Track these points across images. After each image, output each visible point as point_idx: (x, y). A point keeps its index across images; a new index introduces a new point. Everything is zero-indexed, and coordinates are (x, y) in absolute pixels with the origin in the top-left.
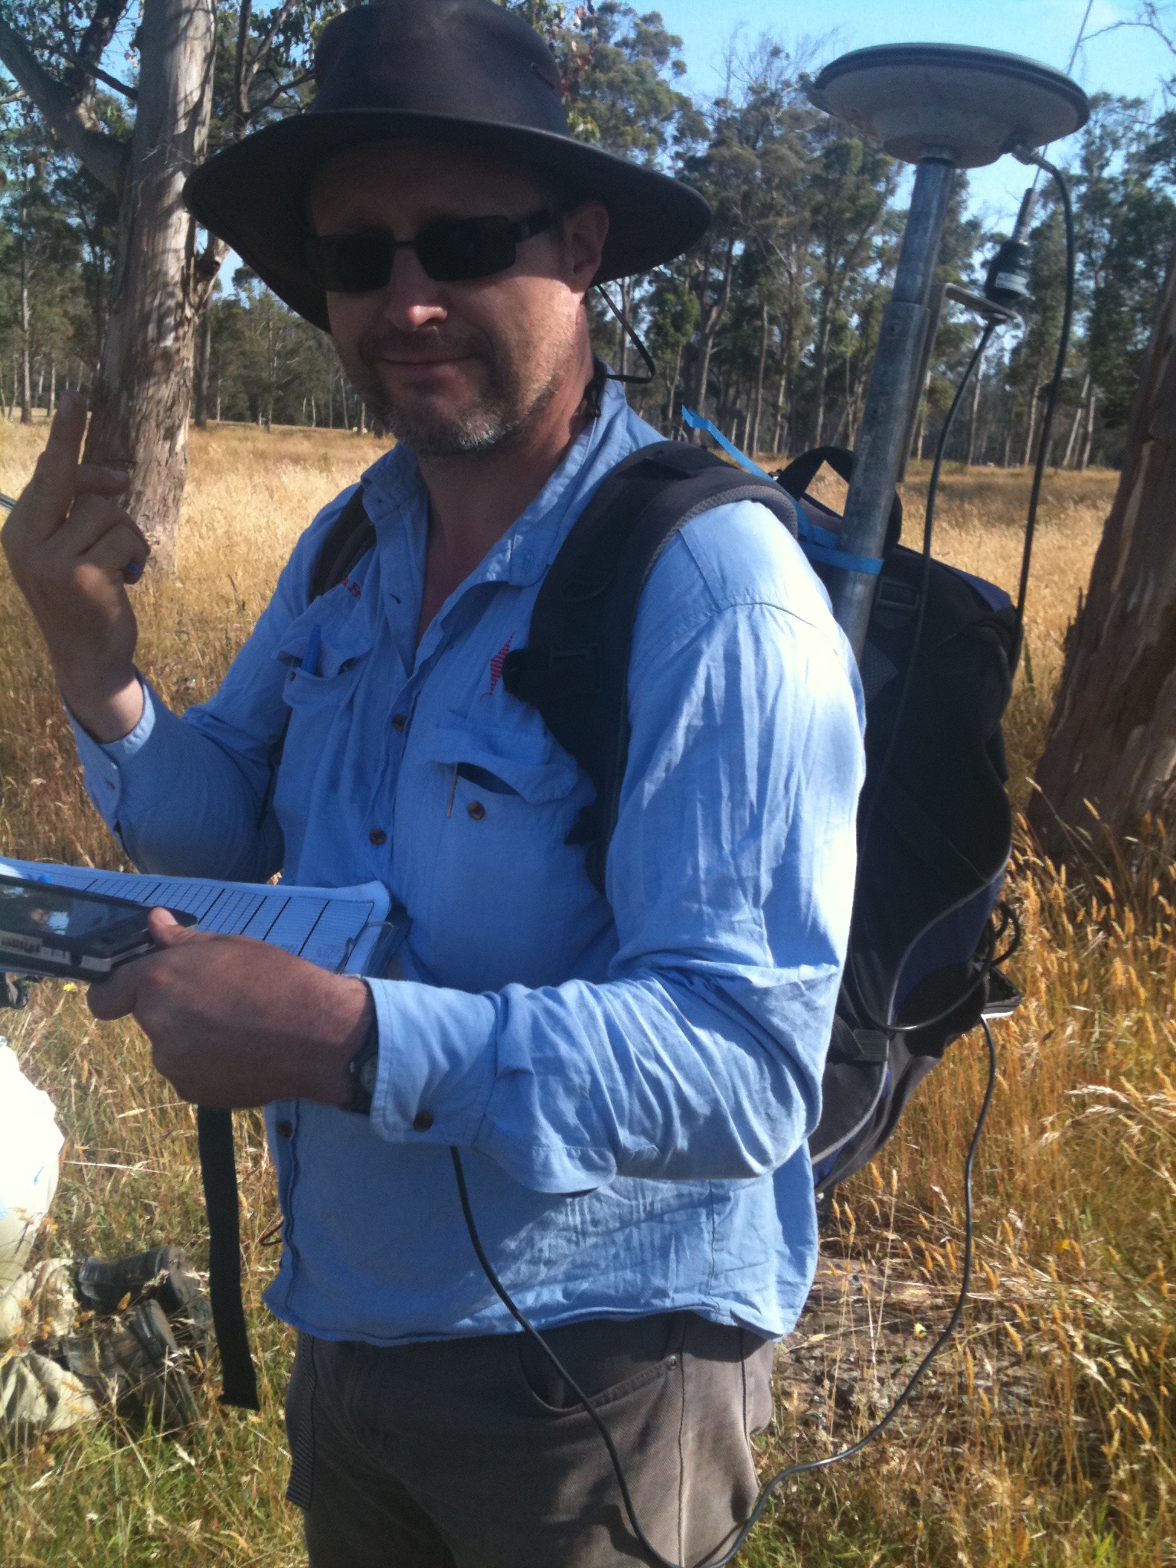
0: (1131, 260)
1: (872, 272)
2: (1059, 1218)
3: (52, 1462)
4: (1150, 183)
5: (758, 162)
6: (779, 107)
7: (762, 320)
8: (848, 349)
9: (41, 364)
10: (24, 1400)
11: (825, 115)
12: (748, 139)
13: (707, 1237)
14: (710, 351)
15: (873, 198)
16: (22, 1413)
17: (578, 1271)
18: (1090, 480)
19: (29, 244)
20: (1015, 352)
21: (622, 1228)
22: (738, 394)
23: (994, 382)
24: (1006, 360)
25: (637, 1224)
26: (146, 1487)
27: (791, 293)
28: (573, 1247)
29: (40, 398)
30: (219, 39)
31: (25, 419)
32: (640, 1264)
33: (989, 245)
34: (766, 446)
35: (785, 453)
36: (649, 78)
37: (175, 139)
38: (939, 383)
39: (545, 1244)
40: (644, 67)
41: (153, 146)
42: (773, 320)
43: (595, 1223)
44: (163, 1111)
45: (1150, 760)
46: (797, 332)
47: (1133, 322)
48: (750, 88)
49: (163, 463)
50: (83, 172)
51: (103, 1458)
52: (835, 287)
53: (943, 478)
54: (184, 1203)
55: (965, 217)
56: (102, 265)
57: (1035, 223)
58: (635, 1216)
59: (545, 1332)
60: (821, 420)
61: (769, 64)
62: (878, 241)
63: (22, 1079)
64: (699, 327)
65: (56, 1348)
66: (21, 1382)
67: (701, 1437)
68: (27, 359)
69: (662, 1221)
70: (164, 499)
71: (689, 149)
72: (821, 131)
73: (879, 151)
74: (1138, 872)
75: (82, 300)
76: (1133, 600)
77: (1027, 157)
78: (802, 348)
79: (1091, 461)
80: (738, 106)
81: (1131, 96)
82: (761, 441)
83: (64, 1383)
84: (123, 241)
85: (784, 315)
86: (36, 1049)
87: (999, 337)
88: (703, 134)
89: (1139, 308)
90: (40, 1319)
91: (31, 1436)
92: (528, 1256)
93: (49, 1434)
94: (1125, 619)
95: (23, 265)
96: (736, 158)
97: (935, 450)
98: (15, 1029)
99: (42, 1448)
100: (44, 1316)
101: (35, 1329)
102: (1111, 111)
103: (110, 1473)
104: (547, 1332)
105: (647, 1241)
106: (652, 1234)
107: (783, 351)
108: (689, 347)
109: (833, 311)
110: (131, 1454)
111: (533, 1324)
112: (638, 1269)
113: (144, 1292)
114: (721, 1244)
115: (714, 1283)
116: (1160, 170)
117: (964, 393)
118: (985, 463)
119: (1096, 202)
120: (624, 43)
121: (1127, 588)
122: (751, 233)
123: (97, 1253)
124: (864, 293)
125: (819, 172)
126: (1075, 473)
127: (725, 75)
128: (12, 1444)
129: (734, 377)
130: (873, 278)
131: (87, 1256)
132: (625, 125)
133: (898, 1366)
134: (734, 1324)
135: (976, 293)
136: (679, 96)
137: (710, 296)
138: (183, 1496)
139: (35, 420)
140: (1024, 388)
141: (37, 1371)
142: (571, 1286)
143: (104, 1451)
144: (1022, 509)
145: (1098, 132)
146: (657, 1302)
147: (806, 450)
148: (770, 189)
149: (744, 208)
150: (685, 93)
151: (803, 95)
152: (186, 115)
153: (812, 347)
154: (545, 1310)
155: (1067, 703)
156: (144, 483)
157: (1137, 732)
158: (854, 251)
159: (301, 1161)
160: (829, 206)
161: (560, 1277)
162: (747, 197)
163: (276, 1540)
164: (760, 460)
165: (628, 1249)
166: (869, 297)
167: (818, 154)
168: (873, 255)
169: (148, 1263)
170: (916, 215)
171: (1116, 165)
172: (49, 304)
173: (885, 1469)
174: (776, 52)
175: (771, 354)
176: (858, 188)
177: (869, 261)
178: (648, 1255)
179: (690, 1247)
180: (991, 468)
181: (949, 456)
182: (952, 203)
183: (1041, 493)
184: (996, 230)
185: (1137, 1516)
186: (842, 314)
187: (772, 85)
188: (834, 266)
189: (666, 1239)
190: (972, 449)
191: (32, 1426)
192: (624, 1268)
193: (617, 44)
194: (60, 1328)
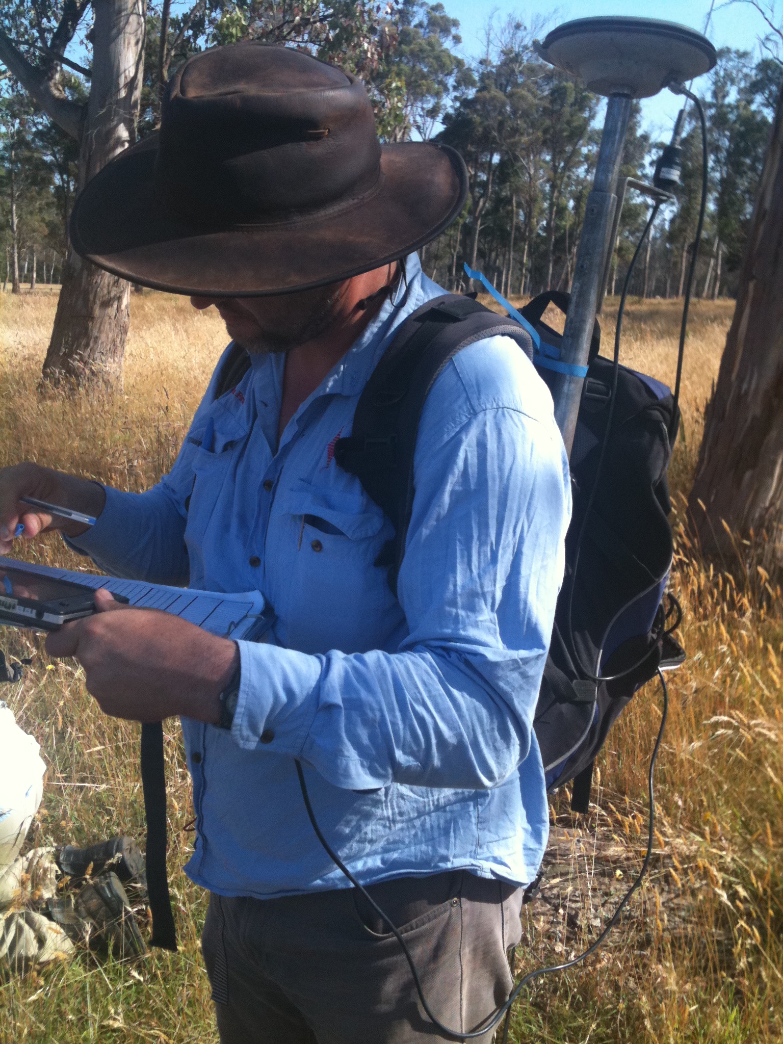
0: (742, 159)
1: (581, 171)
2: (704, 798)
3: (42, 983)
4: (753, 107)
5: (508, 101)
6: (521, 63)
7: (512, 206)
8: (567, 223)
9: (26, 254)
10: (22, 941)
11: (551, 66)
12: (501, 85)
13: (474, 820)
14: (479, 228)
15: (580, 122)
16: (20, 950)
17: (391, 846)
18: (719, 307)
19: (16, 174)
20: (672, 221)
21: (419, 817)
22: (497, 256)
23: (659, 242)
24: (667, 227)
25: (429, 813)
26: (109, 997)
27: (530, 186)
28: (387, 830)
29: (26, 277)
30: (147, 33)
31: (15, 290)
32: (431, 840)
33: (654, 151)
34: (516, 290)
35: (528, 294)
36: (436, 48)
37: (118, 102)
38: (625, 244)
39: (368, 829)
40: (433, 40)
41: (102, 107)
42: (519, 205)
43: (401, 814)
44: (118, 748)
45: (757, 493)
46: (535, 213)
47: (744, 200)
48: (502, 52)
49: (113, 317)
50: (54, 125)
51: (78, 978)
52: (558, 182)
53: (628, 307)
54: (133, 807)
55: (639, 132)
56: (68, 187)
57: (684, 135)
58: (427, 808)
59: (367, 887)
60: (551, 271)
61: (514, 34)
62: (585, 150)
63: (17, 728)
64: (471, 212)
65: (44, 906)
66: (20, 930)
67: (475, 951)
68: (16, 251)
69: (445, 811)
70: (114, 341)
71: (464, 93)
72: (549, 77)
73: (585, 90)
74: (750, 567)
75: (54, 210)
76: (745, 386)
77: (678, 90)
78: (538, 223)
79: (720, 293)
80: (495, 64)
81: (742, 50)
82: (513, 287)
83: (50, 928)
84: (83, 170)
85: (527, 202)
86: (28, 709)
87: (662, 212)
88: (472, 83)
89: (747, 191)
90: (33, 887)
91: (27, 966)
92: (357, 838)
93: (40, 964)
94: (740, 399)
95: (12, 188)
96: (493, 98)
97: (623, 290)
98: (12, 696)
99: (35, 974)
100: (35, 886)
101: (29, 894)
102: (730, 59)
103: (84, 988)
104: (369, 887)
105: (435, 824)
106: (438, 820)
107: (526, 226)
108: (465, 225)
109: (557, 198)
110: (98, 976)
111: (361, 882)
112: (430, 843)
113: (106, 867)
114: (484, 825)
115: (479, 851)
116: (759, 99)
117: (641, 251)
118: (654, 297)
119: (720, 120)
120: (420, 25)
121: (741, 379)
122: (504, 148)
123: (74, 843)
124: (576, 185)
125: (548, 105)
126: (710, 302)
127: (486, 43)
128: (13, 971)
129: (495, 245)
130: (582, 176)
131: (65, 845)
132: (422, 79)
133: (606, 898)
134: (493, 878)
135: (646, 183)
136: (455, 58)
137: (478, 191)
138: (135, 1002)
139: (22, 291)
140: (679, 245)
141: (30, 922)
142: (387, 856)
143: (79, 974)
144: (677, 325)
145: (722, 73)
146: (442, 865)
147: (542, 291)
148: (516, 118)
149: (500, 132)
150: (460, 56)
151: (535, 55)
152: (126, 85)
153: (545, 223)
154: (370, 872)
155: (706, 456)
156: (100, 331)
157: (748, 475)
158: (570, 157)
159: (208, 779)
160: (554, 128)
161: (380, 850)
162: (501, 124)
163: (200, 1029)
164: (512, 299)
165: (423, 830)
166: (580, 187)
167: (546, 93)
168: (582, 159)
169: (108, 849)
170: (608, 132)
171: (732, 96)
172: (31, 213)
173: (598, 966)
174: (518, 27)
175: (518, 228)
176: (572, 116)
177: (579, 164)
178: (436, 834)
179: (464, 828)
180: (659, 299)
181: (632, 293)
182: (631, 124)
183: (689, 316)
184: (659, 140)
185: (753, 994)
186: (563, 200)
187: (516, 49)
188: (558, 167)
189: (448, 822)
190: (646, 287)
191: (28, 959)
192: (421, 843)
193: (416, 26)
194: (48, 893)
